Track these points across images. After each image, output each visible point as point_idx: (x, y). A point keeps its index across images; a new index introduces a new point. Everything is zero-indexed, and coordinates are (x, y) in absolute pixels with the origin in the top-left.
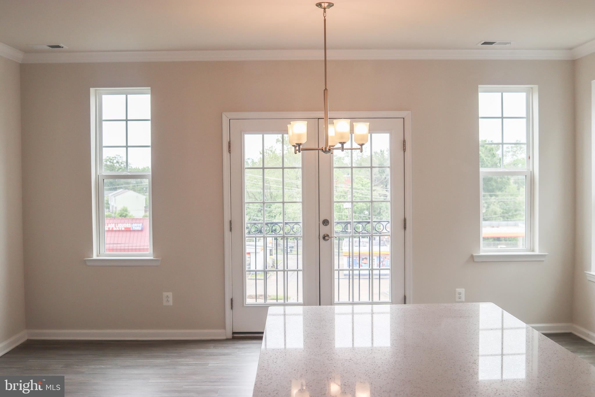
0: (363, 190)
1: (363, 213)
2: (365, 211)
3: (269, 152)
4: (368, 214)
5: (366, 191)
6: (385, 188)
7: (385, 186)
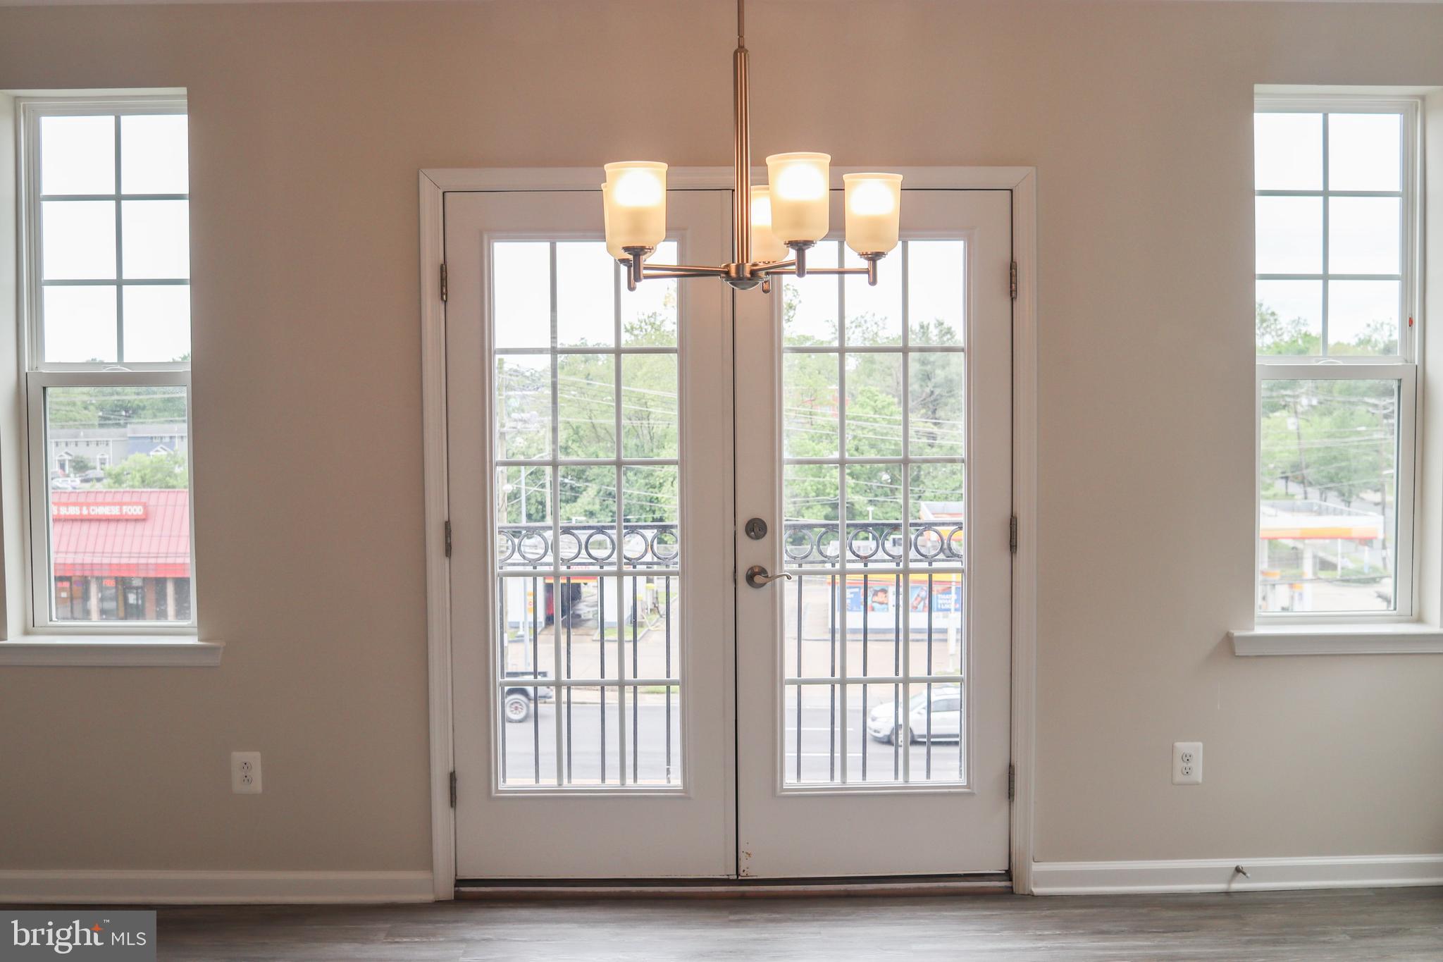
0: (877, 422)
1: (876, 479)
2: (880, 474)
3: (646, 327)
4: (890, 481)
5: (884, 424)
6: (931, 416)
7: (930, 413)
